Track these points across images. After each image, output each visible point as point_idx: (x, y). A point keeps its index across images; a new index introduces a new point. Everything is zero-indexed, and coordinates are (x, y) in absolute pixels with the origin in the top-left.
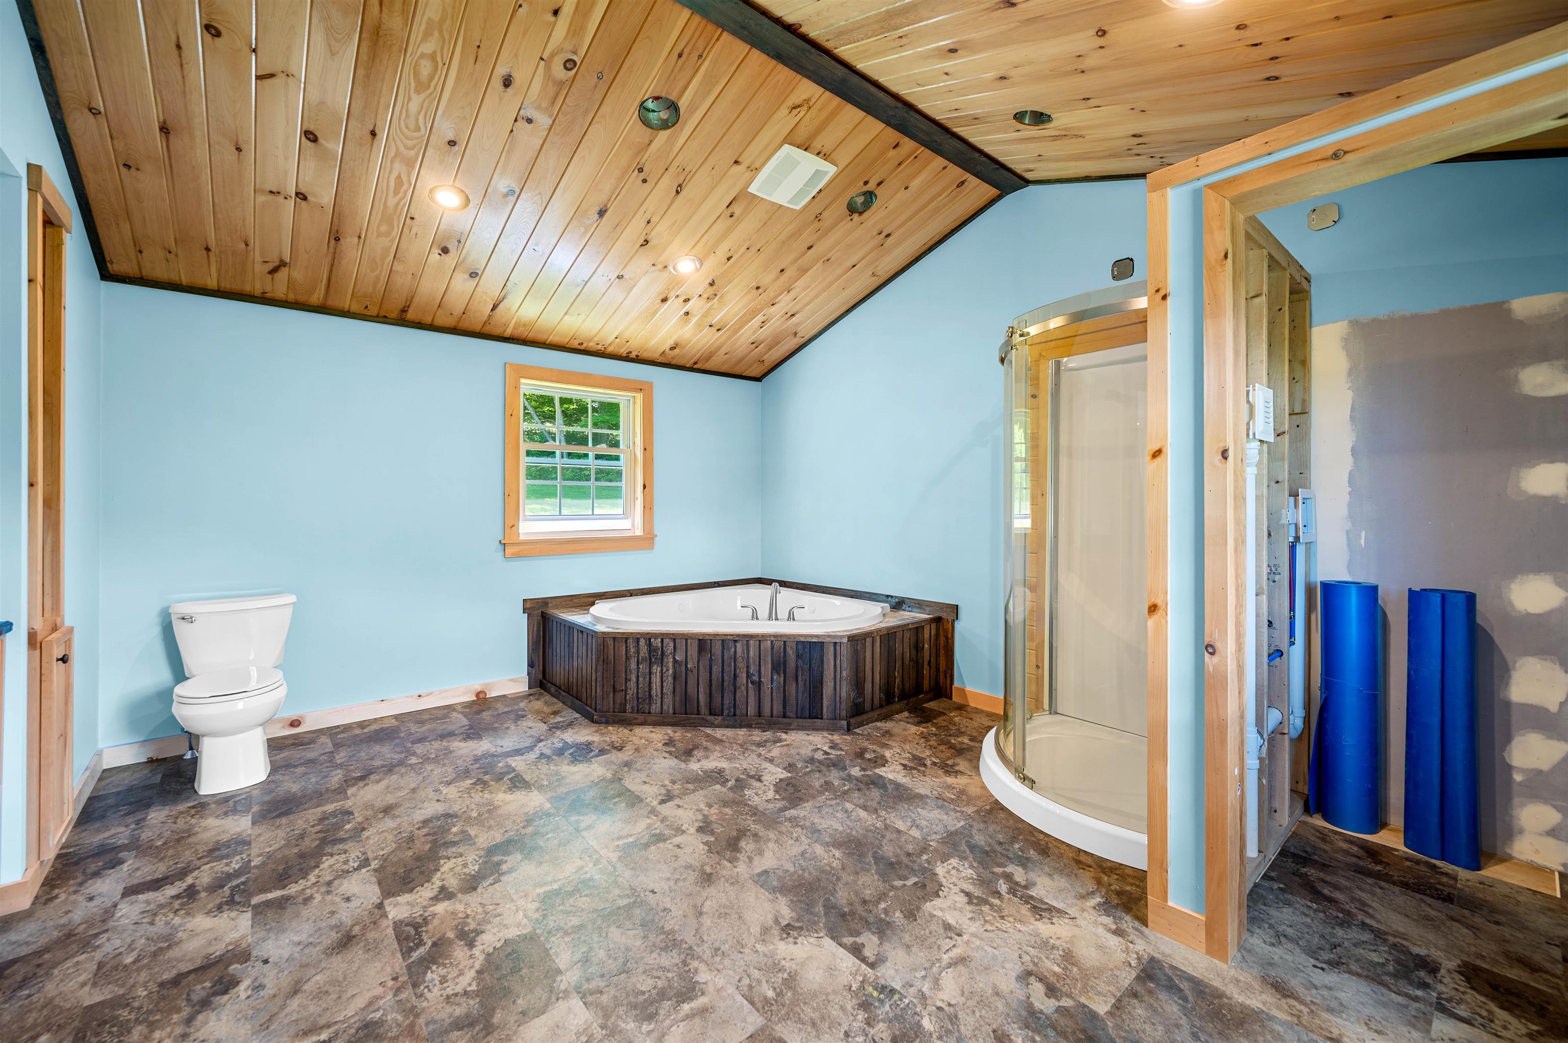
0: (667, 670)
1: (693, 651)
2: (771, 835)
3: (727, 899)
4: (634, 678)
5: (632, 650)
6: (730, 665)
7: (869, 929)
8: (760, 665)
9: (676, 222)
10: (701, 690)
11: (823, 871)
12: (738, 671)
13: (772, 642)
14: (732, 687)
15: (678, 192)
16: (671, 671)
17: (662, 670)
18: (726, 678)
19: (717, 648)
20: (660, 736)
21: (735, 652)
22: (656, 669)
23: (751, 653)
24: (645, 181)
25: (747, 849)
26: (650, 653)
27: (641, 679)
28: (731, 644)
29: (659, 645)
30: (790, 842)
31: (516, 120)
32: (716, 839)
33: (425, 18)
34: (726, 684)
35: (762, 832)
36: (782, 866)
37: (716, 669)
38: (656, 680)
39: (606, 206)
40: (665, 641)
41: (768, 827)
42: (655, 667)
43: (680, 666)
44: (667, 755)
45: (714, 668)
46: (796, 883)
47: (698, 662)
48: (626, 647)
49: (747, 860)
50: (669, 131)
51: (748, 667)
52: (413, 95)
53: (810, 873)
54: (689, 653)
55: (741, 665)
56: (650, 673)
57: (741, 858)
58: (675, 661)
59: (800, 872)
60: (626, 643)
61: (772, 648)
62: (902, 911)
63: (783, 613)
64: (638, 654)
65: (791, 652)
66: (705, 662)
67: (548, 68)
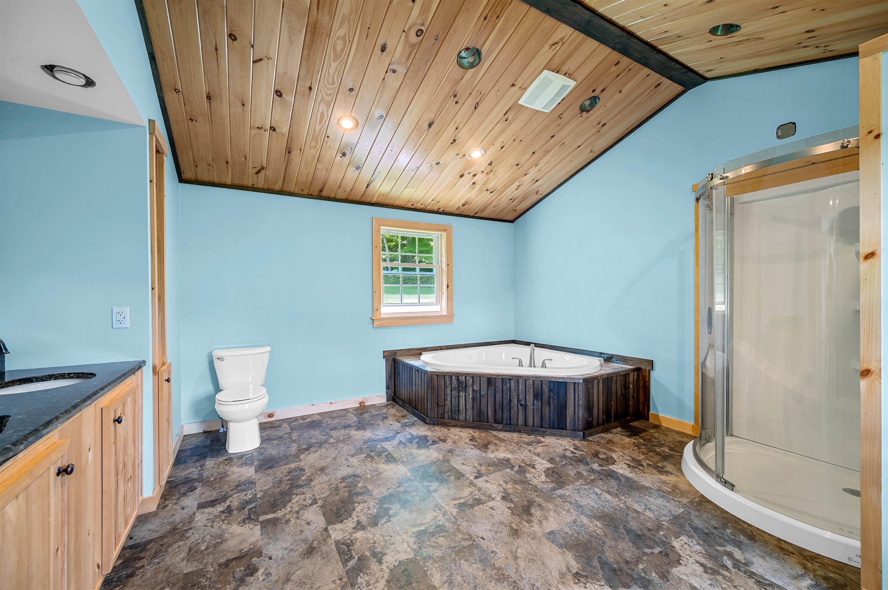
0: (469, 395)
1: (484, 385)
2: (551, 507)
3: (532, 550)
4: (449, 399)
5: (448, 383)
6: (507, 394)
7: (636, 584)
8: (526, 395)
9: (473, 127)
10: (489, 408)
11: (592, 536)
12: (512, 397)
13: (533, 381)
14: (508, 407)
15: (476, 108)
16: (471, 396)
17: (466, 395)
18: (505, 401)
19: (499, 384)
20: (466, 434)
21: (510, 386)
22: (462, 394)
23: (520, 387)
24: (457, 102)
25: (537, 515)
26: (458, 384)
27: (453, 400)
28: (508, 381)
29: (464, 380)
30: (564, 513)
31: (386, 72)
32: (515, 505)
33: (341, 15)
34: (504, 405)
35: (544, 504)
36: (563, 529)
37: (499, 396)
38: (462, 400)
39: (433, 120)
40: (467, 378)
41: (547, 501)
42: (461, 393)
43: (476, 393)
44: (473, 447)
45: (497, 395)
46: (575, 543)
47: (487, 391)
48: (445, 381)
49: (538, 522)
50: (474, 69)
51: (518, 396)
52: (332, 63)
53: (583, 536)
54: (482, 386)
55: (514, 394)
56: (459, 396)
57: (534, 521)
58: (473, 390)
59: (576, 535)
60: (444, 378)
61: (534, 384)
62: (656, 573)
63: (538, 363)
64: (452, 385)
65: (545, 388)
66: (491, 391)
67: (407, 37)
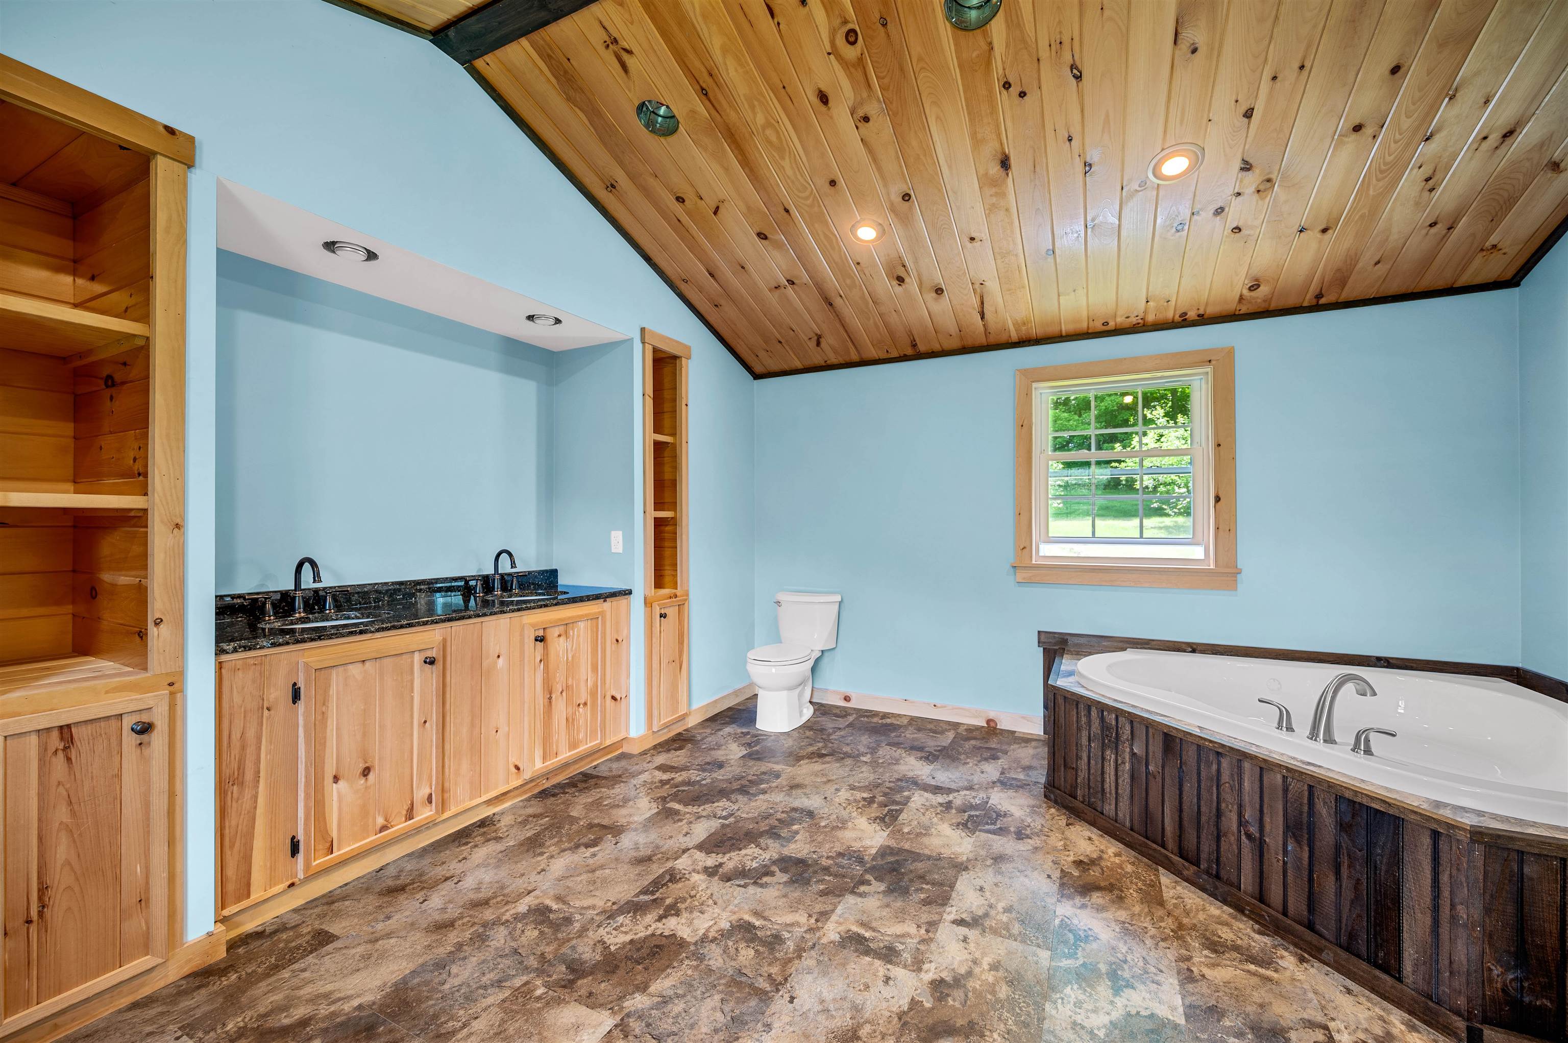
0: (1123, 763)
1: (1156, 748)
4: (1085, 756)
5: (1084, 719)
6: (1209, 791)
8: (1261, 811)
10: (1167, 811)
12: (1223, 805)
13: (1285, 778)
14: (1213, 829)
15: (1078, 78)
16: (1127, 766)
17: (1116, 760)
18: (1203, 809)
19: (1190, 755)
21: (1219, 771)
22: (1110, 755)
23: (1246, 784)
24: (1022, 94)
26: (1102, 731)
27: (1092, 762)
28: (1212, 757)
29: (1114, 723)
31: (857, 128)
34: (1204, 819)
37: (1189, 788)
38: (1110, 770)
39: (1005, 153)
40: (1120, 719)
42: (1108, 752)
43: (1139, 762)
45: (1187, 786)
47: (1163, 767)
48: (1077, 713)
51: (1240, 806)
54: (1151, 748)
55: (1229, 797)
56: (1103, 759)
58: (1133, 754)
60: (1077, 708)
61: (1286, 790)
63: (1344, 735)
64: (1090, 727)
66: (1171, 772)
67: (840, 58)
